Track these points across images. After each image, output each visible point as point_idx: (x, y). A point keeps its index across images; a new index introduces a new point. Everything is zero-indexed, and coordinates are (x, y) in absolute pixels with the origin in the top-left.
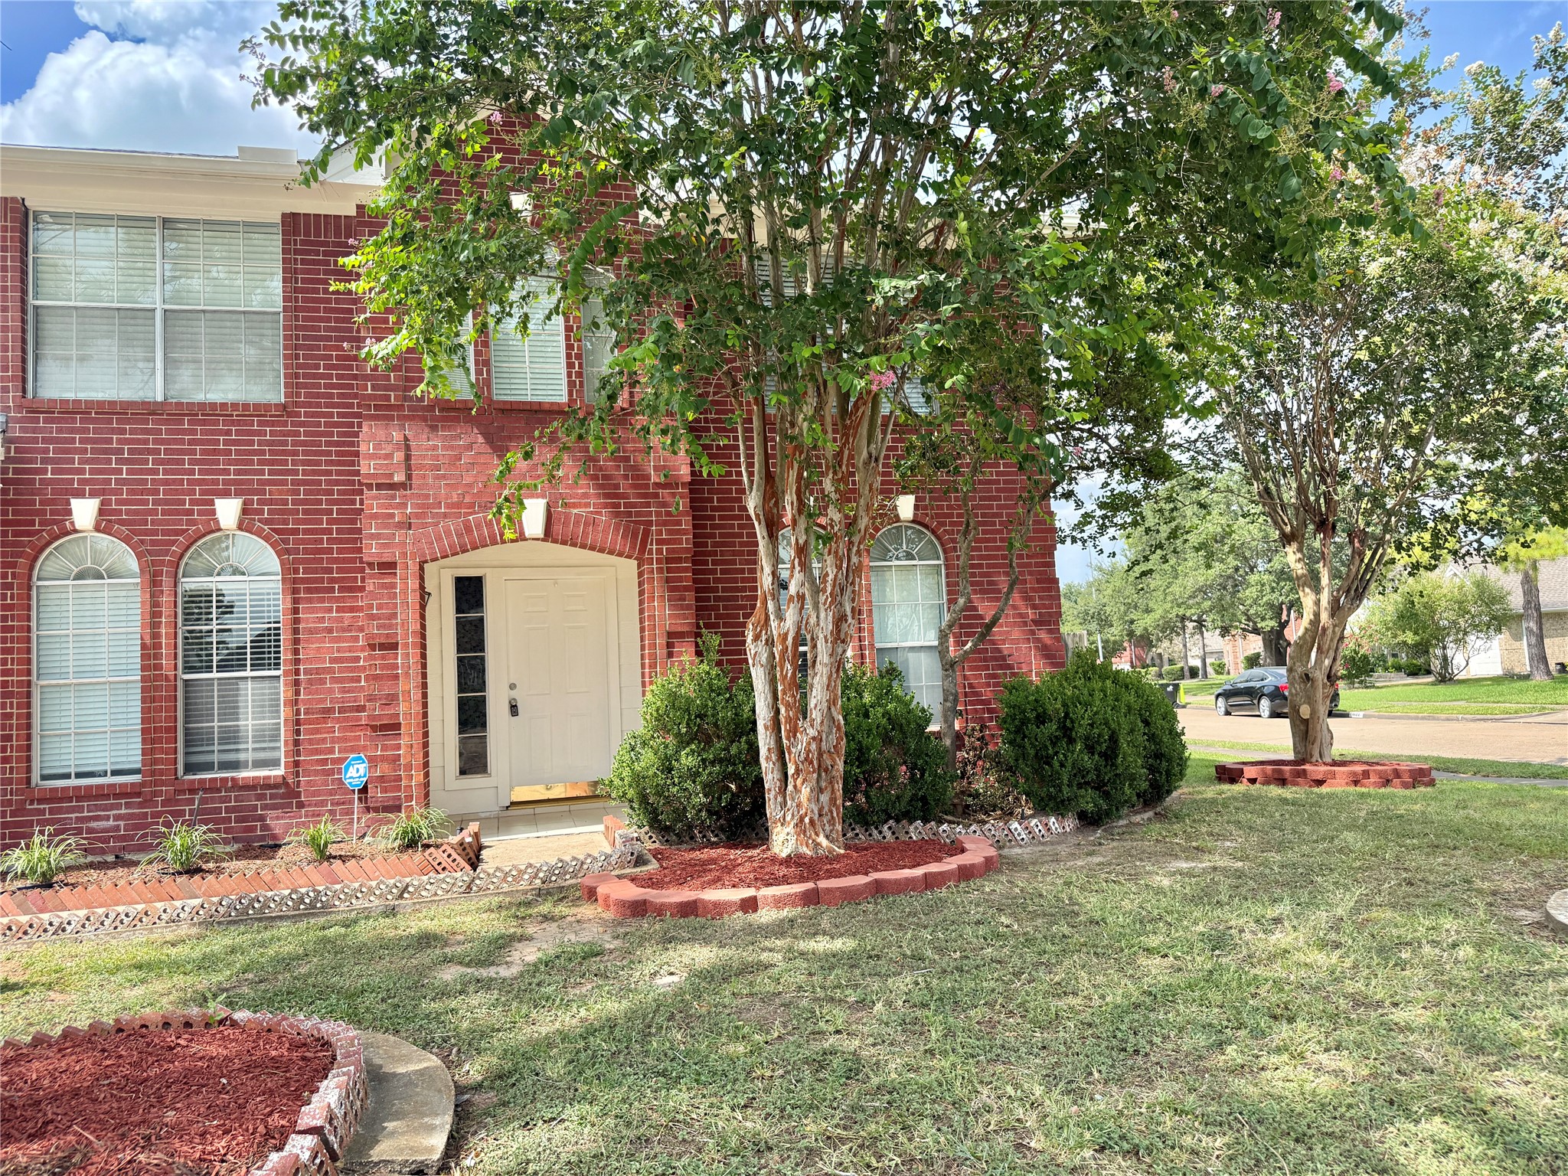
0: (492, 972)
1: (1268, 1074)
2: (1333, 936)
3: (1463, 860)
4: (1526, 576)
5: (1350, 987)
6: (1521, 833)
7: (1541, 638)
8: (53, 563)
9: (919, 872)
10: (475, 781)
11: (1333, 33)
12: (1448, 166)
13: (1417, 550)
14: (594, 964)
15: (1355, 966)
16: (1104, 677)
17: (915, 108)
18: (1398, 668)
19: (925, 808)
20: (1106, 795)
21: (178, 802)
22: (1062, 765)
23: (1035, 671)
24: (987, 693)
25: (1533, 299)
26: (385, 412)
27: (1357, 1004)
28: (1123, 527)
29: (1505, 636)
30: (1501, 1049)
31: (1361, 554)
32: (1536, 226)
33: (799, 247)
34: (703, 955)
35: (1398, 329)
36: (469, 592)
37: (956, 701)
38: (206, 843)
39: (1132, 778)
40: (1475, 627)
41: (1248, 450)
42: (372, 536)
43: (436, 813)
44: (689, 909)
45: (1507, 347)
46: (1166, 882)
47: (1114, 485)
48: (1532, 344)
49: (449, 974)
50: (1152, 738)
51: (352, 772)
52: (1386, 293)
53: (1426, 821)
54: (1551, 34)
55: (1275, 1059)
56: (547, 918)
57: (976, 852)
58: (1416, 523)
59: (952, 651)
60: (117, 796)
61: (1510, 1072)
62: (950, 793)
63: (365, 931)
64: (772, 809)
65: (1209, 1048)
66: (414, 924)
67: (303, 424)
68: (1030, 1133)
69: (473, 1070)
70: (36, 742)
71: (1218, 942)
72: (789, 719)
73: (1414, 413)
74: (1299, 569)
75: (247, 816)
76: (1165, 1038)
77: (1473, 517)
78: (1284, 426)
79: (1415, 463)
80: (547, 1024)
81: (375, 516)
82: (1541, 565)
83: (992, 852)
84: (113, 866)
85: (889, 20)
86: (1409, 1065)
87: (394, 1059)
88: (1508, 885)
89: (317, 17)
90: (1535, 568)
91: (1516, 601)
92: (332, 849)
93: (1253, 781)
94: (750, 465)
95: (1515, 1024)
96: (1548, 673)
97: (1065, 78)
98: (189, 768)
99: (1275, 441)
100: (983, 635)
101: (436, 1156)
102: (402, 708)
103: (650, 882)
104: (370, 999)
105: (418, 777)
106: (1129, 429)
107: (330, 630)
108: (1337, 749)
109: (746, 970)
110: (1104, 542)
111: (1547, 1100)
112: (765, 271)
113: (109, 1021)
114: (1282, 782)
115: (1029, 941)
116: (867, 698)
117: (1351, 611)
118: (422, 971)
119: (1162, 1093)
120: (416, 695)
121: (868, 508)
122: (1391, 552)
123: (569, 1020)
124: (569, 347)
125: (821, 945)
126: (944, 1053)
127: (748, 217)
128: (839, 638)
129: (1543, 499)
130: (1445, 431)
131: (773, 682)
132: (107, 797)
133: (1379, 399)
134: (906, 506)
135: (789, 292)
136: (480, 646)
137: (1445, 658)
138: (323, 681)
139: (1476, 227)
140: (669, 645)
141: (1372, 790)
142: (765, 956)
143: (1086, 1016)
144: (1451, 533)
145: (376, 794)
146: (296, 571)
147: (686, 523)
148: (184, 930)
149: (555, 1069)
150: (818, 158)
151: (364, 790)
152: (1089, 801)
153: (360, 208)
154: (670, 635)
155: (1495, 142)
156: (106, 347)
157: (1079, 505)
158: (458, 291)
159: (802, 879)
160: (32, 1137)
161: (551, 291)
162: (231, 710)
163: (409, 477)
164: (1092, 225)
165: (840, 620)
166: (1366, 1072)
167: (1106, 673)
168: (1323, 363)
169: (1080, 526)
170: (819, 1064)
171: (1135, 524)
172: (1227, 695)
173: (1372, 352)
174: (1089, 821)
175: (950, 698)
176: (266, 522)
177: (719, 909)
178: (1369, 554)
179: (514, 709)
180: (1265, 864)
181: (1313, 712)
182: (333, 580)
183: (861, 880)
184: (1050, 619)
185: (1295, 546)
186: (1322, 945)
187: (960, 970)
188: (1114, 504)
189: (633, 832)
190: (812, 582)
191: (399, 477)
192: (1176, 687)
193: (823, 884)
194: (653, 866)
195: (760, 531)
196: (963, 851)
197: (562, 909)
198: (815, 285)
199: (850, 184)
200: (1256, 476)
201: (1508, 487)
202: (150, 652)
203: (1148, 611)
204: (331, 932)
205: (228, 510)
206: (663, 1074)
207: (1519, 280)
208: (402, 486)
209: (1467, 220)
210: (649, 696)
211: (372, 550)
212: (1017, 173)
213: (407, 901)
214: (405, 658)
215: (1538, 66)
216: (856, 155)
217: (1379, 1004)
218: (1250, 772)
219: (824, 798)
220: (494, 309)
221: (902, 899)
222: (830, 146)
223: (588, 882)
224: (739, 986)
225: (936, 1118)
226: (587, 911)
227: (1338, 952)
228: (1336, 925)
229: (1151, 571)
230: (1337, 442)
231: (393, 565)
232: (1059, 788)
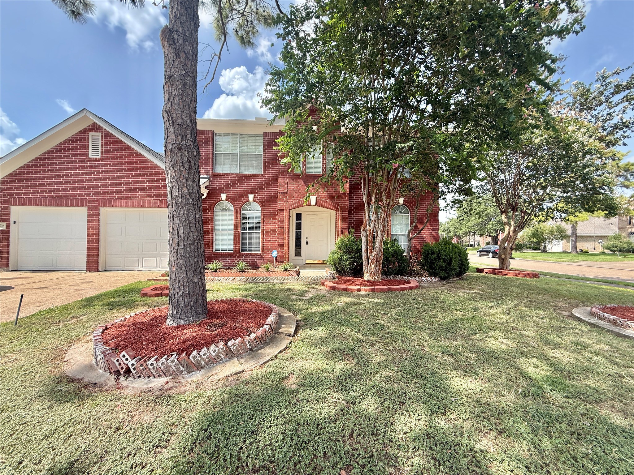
0: (303, 298)
1: (488, 342)
2: (508, 312)
3: (547, 298)
4: (573, 225)
5: (512, 324)
6: (565, 292)
7: (576, 242)
8: (218, 207)
9: (399, 287)
10: (298, 258)
11: (533, 74)
12: (563, 111)
13: (541, 216)
14: (324, 299)
15: (514, 320)
16: (449, 245)
17: (412, 101)
18: (530, 248)
19: (402, 272)
20: (447, 273)
21: (240, 257)
22: (437, 265)
23: (431, 242)
24: (418, 247)
25: (587, 148)
26: (283, 176)
27: (513, 329)
28: (457, 208)
29: (564, 241)
30: (555, 345)
31: (524, 217)
32: (590, 127)
33: (380, 137)
34: (348, 300)
35: (542, 157)
36: (299, 217)
37: (411, 248)
38: (245, 266)
39: (455, 269)
40: (555, 238)
41: (493, 189)
42: (280, 204)
43: (291, 264)
44: (345, 290)
45: (576, 162)
46: (462, 295)
47: (455, 197)
48: (585, 161)
49: (294, 297)
50: (461, 260)
51: (274, 254)
52: (540, 147)
53: (536, 287)
54: (602, 71)
55: (490, 339)
56: (314, 288)
57: (414, 283)
58: (542, 209)
59: (411, 236)
60: (229, 255)
61: (558, 351)
62: (408, 269)
63: (277, 287)
64: (365, 270)
65: (472, 334)
66: (286, 286)
67: (266, 179)
68: (425, 347)
69: (299, 317)
70: (214, 243)
71: (476, 310)
72: (370, 249)
73: (544, 180)
74: (505, 220)
75: (253, 261)
76: (461, 330)
77: (559, 208)
78: (505, 183)
79: (543, 193)
80: (315, 309)
81: (280, 199)
82: (579, 223)
83: (418, 284)
84: (228, 269)
85: (406, 79)
86: (528, 345)
87: (283, 313)
88: (560, 305)
89: (273, 86)
90: (576, 223)
91: (569, 232)
92: (269, 269)
93: (486, 273)
94: (364, 189)
95: (560, 339)
96: (577, 252)
97: (452, 92)
98: (242, 250)
99: (501, 187)
100: (419, 233)
101: (293, 333)
102: (284, 241)
103: (336, 283)
104: (278, 300)
105: (287, 256)
106: (462, 183)
107: (270, 223)
108: (511, 267)
109: (358, 304)
110: (452, 211)
111: (568, 359)
112: (371, 143)
113: (229, 299)
114: (495, 274)
115: (426, 305)
116: (389, 246)
117: (519, 232)
118: (289, 296)
119: (459, 342)
120: (287, 238)
121: (393, 200)
122: (533, 217)
123: (319, 309)
124: (323, 161)
125: (376, 300)
126: (405, 327)
127: (368, 130)
128: (383, 231)
129: (583, 205)
130: (554, 185)
131: (367, 240)
132: (227, 255)
133: (534, 176)
134: (401, 200)
135: (377, 148)
136: (300, 229)
137: (545, 246)
138: (269, 234)
139: (571, 128)
140: (342, 231)
141: (521, 278)
142: (362, 301)
143: (440, 323)
144: (552, 213)
145: (279, 259)
146: (264, 210)
147: (347, 203)
148: (241, 283)
149: (317, 319)
150: (386, 115)
151: (276, 258)
152: (443, 274)
153: (280, 130)
154: (342, 228)
155: (579, 104)
156: (228, 162)
157: (446, 202)
158: (301, 148)
159: (371, 286)
160: (217, 319)
161: (320, 149)
162: (250, 239)
163: (288, 191)
164: (457, 130)
165: (384, 227)
166: (515, 345)
167: (450, 244)
168: (518, 166)
169: (446, 207)
170: (375, 325)
171: (460, 207)
172: (480, 251)
173: (533, 163)
174: (442, 279)
175: (410, 248)
176: (258, 200)
177: (352, 290)
178: (526, 217)
179: (307, 243)
180: (489, 293)
181: (506, 257)
182: (271, 213)
183: (385, 287)
184: (436, 230)
185: (505, 214)
186: (504, 314)
187: (409, 309)
188: (455, 202)
189: (332, 272)
190: (378, 217)
191: (286, 191)
192: (467, 249)
193: (376, 287)
194: (337, 280)
195: (366, 205)
196: (410, 283)
197: (316, 287)
198: (383, 145)
199: (393, 121)
200: (495, 196)
201: (572, 201)
202: (235, 226)
203: (461, 229)
204: (270, 286)
205: (251, 197)
206: (340, 323)
207: (583, 143)
208: (286, 193)
209: (568, 126)
210: (337, 242)
211: (280, 207)
212: (437, 117)
213: (285, 281)
214: (285, 230)
215: (597, 81)
216: (395, 114)
217: (520, 330)
218: (486, 271)
219: (377, 268)
220: (307, 153)
221: (395, 292)
222: (389, 112)
223: (322, 281)
224: (357, 307)
225: (402, 341)
226: (322, 287)
227: (509, 316)
228: (509, 309)
229: (463, 219)
230: (520, 188)
231: (283, 210)
232: (435, 270)
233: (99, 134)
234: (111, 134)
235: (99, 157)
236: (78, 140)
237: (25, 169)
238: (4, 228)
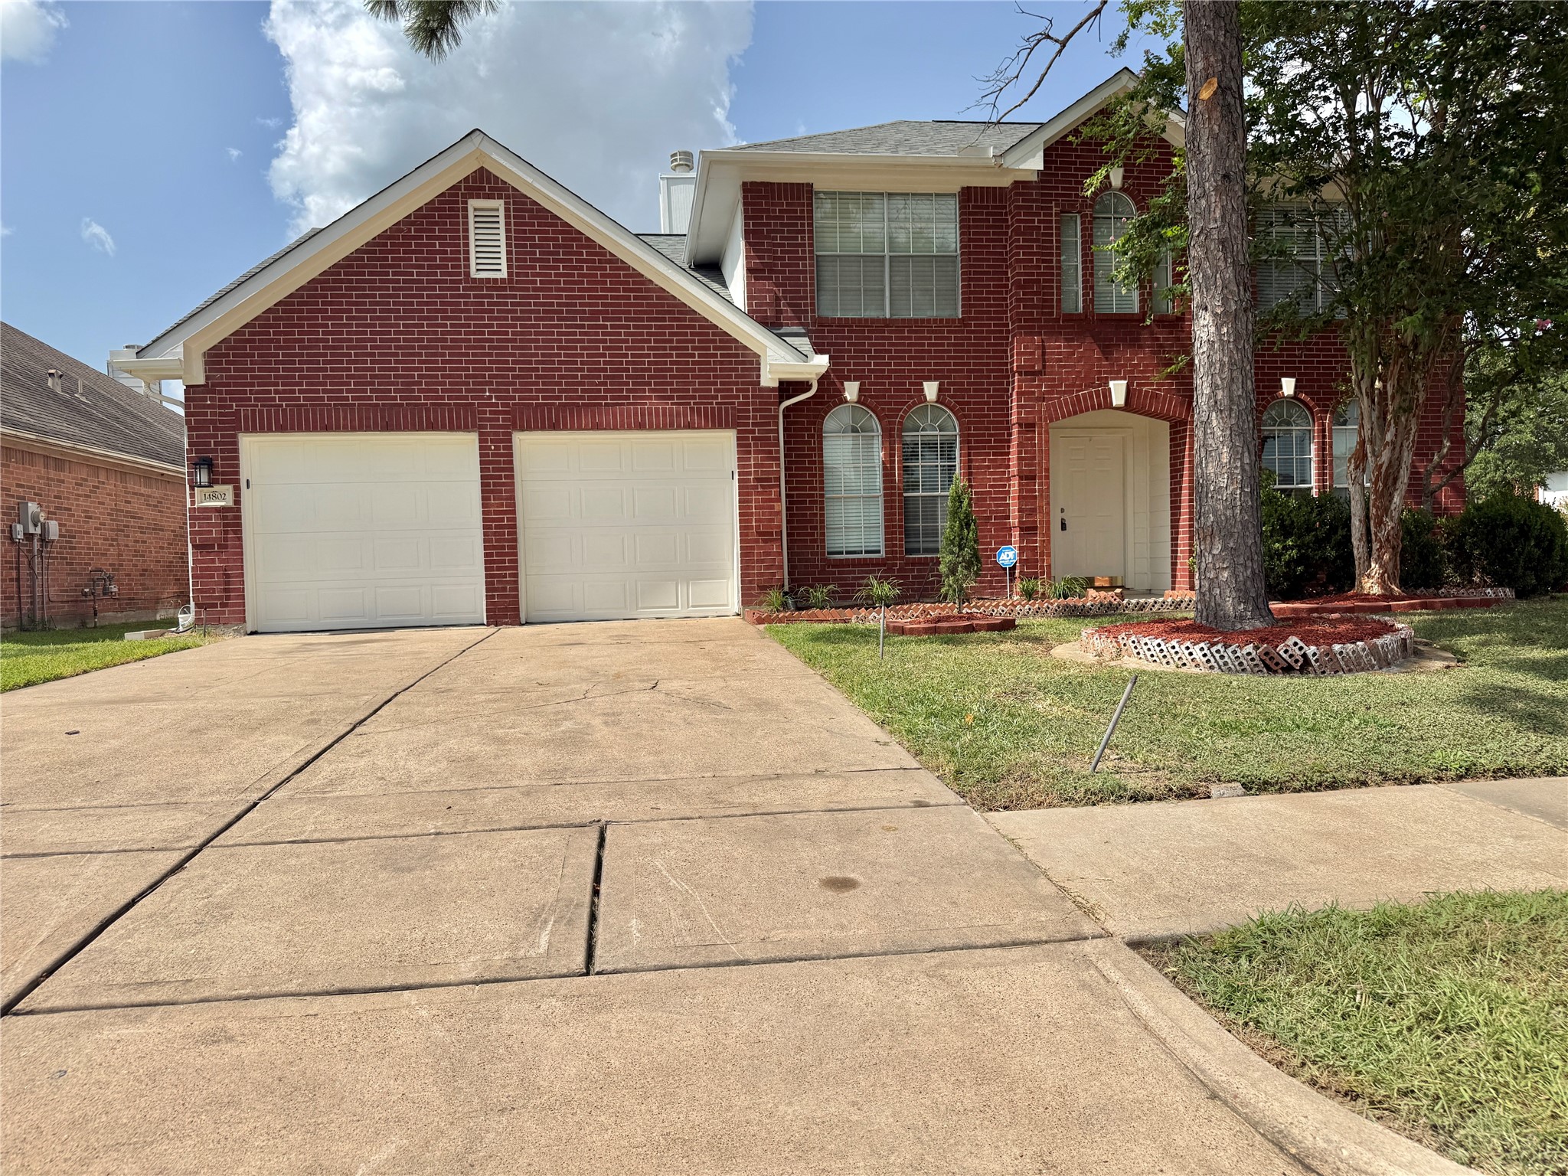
8: (833, 422)
21: (905, 571)
26: (1030, 324)
42: (1022, 406)
51: (1003, 557)
60: (873, 565)
64: (1362, 570)
67: (973, 332)
70: (827, 531)
81: (1022, 393)
98: (909, 551)
102: (1039, 518)
105: (1047, 561)
107: (989, 467)
120: (1046, 508)
132: (867, 565)
138: (985, 500)
146: (970, 429)
151: (1013, 568)
153: (1018, 183)
162: (929, 516)
163: (1044, 367)
176: (952, 397)
179: (1064, 527)
182: (991, 435)
191: (1038, 367)
202: (888, 479)
205: (931, 389)
208: (1039, 373)
211: (1021, 415)
214: (1040, 486)
219: (1392, 564)
231: (1033, 425)
232: (1515, 570)
233: (499, 204)
234: (535, 203)
235: (504, 274)
236: (436, 223)
237: (281, 318)
238: (228, 502)
